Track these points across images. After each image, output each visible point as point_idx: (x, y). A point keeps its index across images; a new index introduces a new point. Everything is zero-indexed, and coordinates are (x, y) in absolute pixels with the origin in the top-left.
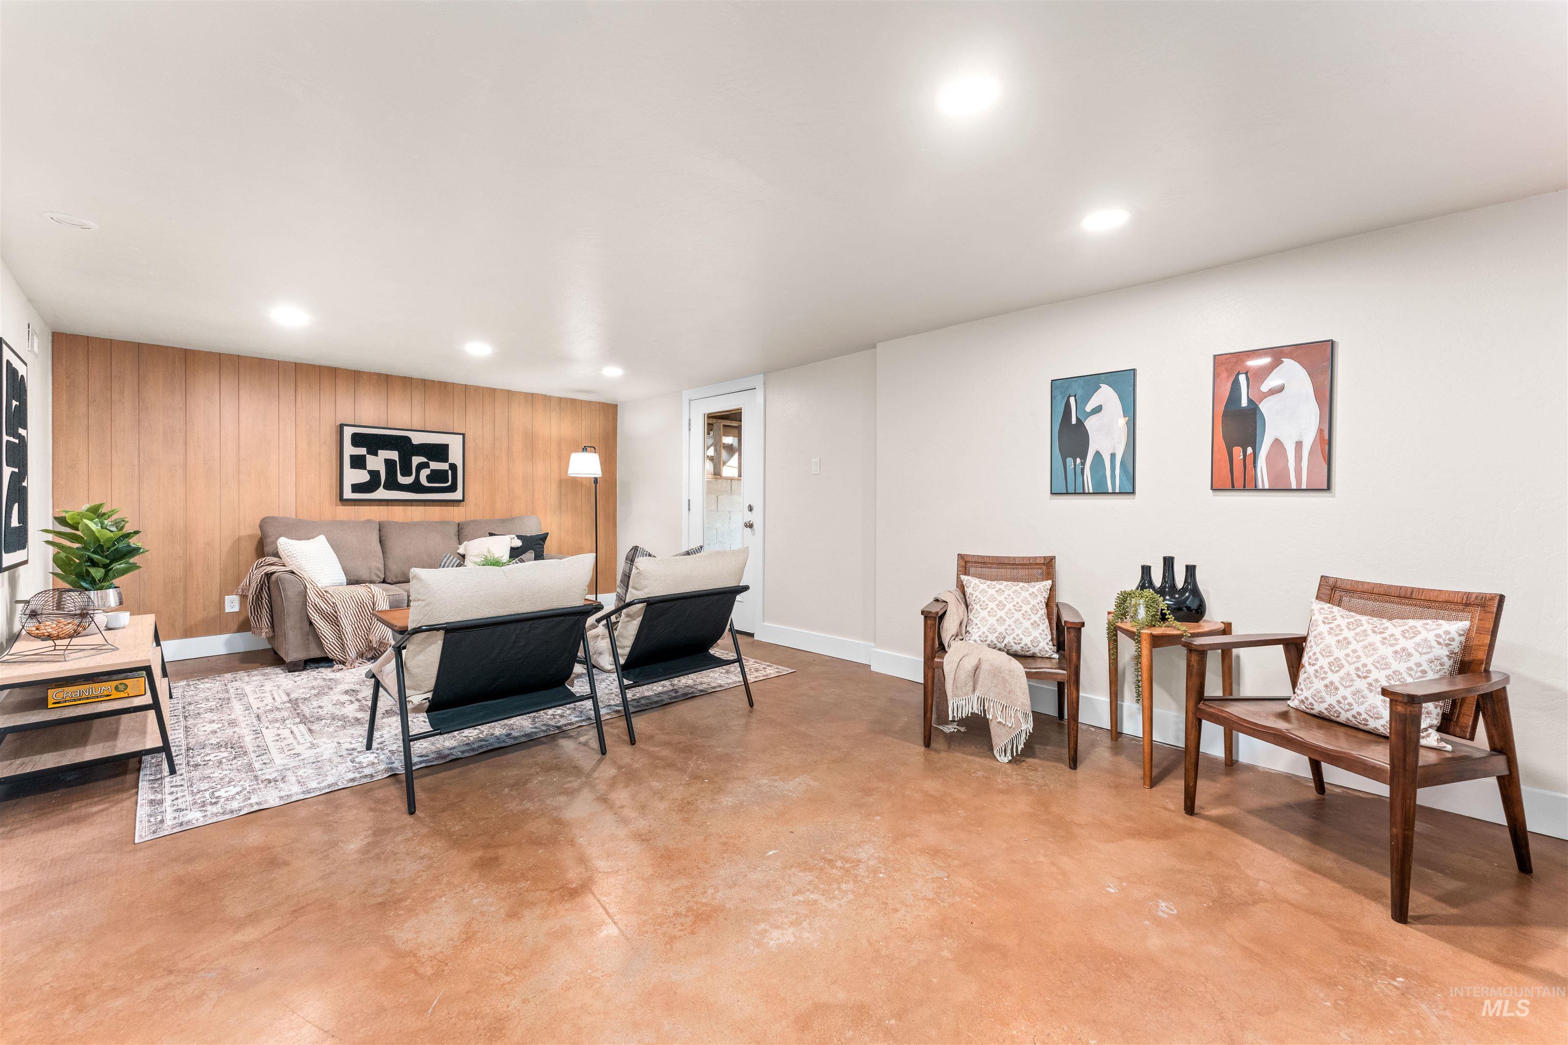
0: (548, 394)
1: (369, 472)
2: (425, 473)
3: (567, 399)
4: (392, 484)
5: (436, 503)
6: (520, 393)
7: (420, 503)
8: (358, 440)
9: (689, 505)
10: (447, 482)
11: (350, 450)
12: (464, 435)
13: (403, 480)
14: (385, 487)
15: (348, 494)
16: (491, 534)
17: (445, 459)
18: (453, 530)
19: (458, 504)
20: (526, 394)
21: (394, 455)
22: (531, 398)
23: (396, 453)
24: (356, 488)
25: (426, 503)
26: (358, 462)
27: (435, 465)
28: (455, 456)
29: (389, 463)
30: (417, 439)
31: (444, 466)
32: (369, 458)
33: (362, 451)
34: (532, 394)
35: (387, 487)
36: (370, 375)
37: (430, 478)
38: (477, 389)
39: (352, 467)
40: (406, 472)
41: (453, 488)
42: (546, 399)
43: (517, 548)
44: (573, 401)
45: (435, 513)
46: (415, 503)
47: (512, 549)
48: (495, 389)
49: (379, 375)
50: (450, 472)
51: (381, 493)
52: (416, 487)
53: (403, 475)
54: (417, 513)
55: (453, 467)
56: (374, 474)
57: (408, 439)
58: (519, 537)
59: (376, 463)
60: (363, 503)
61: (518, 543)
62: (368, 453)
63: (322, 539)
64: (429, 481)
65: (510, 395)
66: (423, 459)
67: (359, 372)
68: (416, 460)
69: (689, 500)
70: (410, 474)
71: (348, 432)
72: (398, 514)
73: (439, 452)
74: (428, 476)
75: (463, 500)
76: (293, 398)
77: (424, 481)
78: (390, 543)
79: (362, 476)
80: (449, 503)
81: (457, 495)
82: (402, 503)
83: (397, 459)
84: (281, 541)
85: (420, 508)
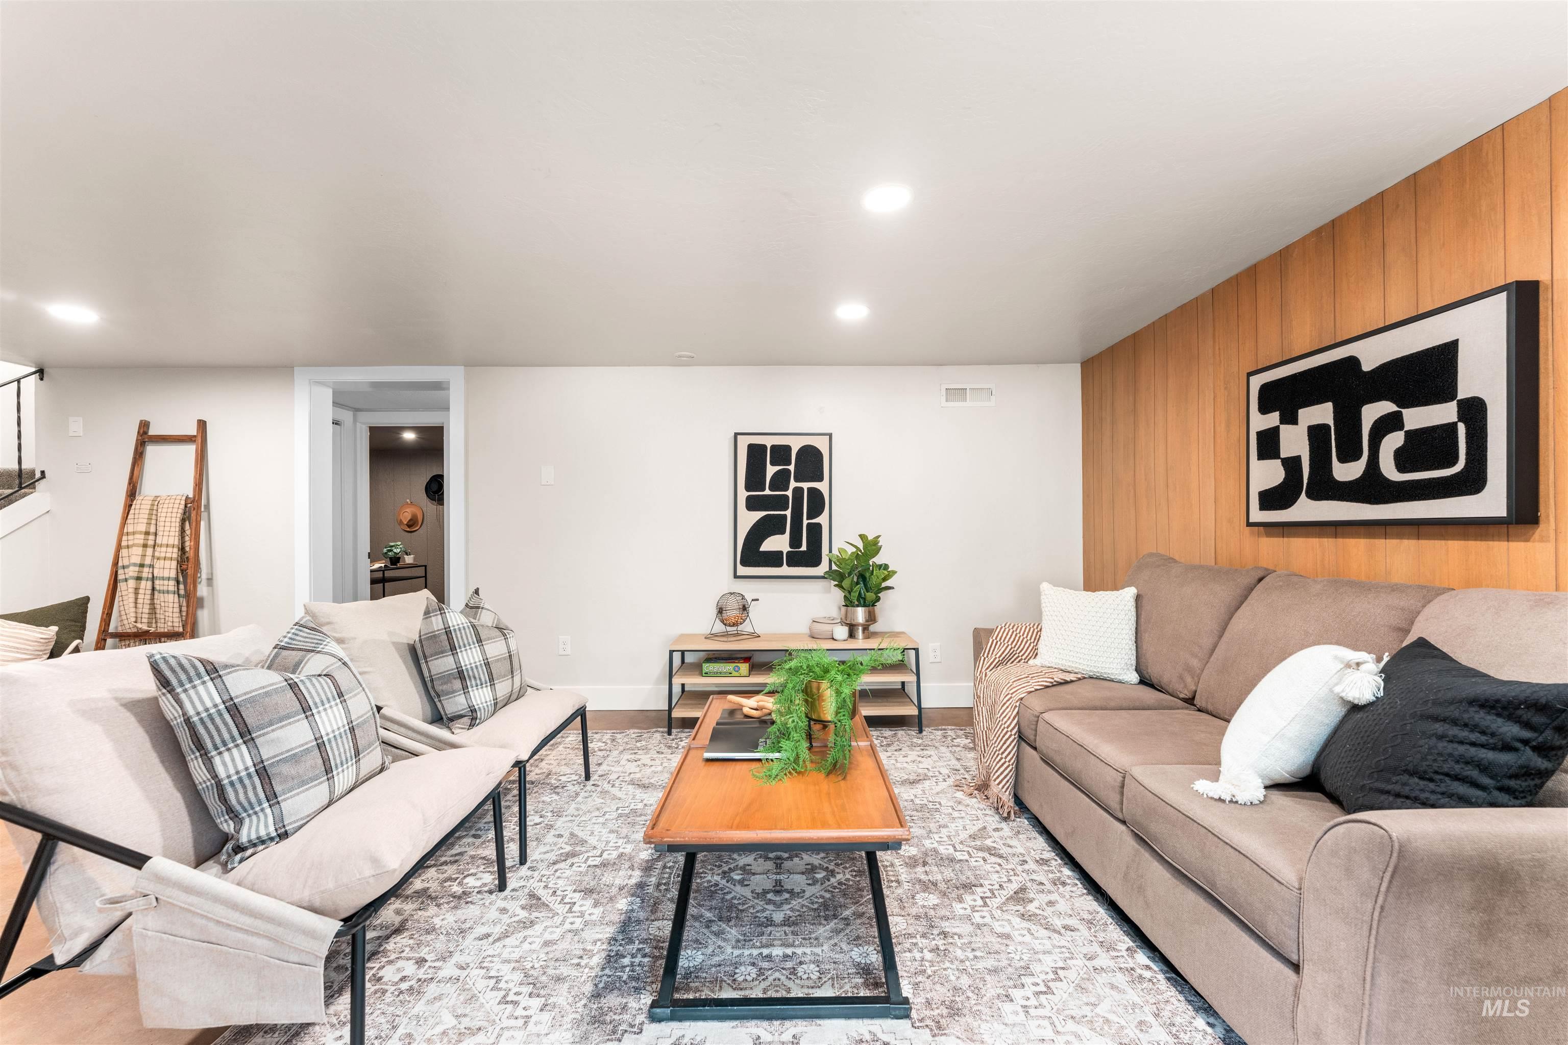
1: (1286, 461)
2: (1393, 441)
4: (1327, 485)
5: (1451, 529)
7: (1407, 529)
8: (1269, 396)
10: (1457, 460)
11: (1261, 422)
13: (1344, 471)
14: (1309, 494)
15: (1257, 513)
17: (1448, 393)
21: (1324, 414)
23: (1329, 407)
24: (1271, 499)
25: (1424, 529)
26: (1268, 444)
27: (1419, 417)
29: (1317, 434)
30: (1370, 355)
31: (1443, 413)
32: (1285, 430)
33: (1273, 419)
35: (1316, 494)
37: (1403, 460)
39: (1262, 456)
40: (1349, 454)
41: (1475, 481)
46: (1395, 529)
50: (1461, 427)
51: (1306, 508)
52: (1369, 487)
53: (1343, 459)
55: (1473, 408)
56: (1292, 465)
57: (1348, 365)
59: (1295, 438)
62: (1283, 421)
63: (1128, 593)
64: (1401, 468)
66: (1386, 407)
68: (1371, 413)
70: (1357, 456)
71: (1256, 382)
73: (1434, 372)
74: (1398, 453)
77: (1389, 469)
79: (1273, 474)
81: (1490, 500)
82: (1362, 529)
83: (1331, 423)
84: (1045, 587)
85: (1406, 542)
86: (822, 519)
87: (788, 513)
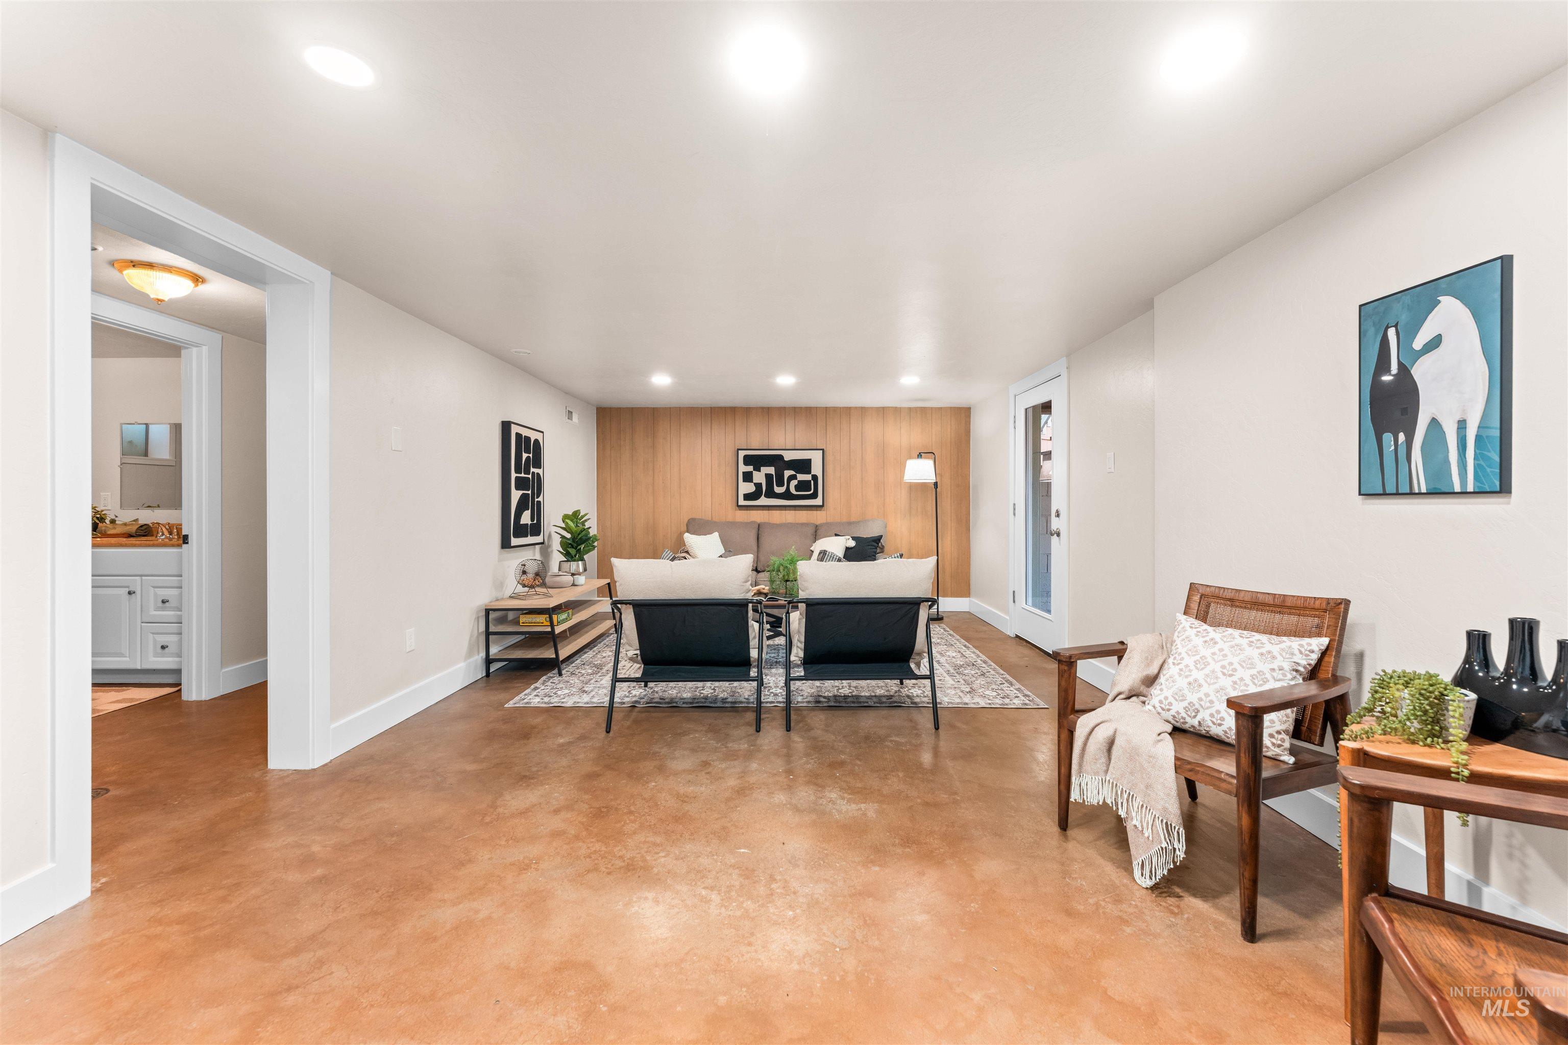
0: (898, 406)
1: (755, 484)
2: (794, 483)
3: (916, 409)
4: (771, 494)
5: (803, 508)
6: (872, 408)
7: (792, 508)
8: (748, 460)
9: (1014, 509)
10: (810, 490)
11: (743, 468)
12: (823, 450)
13: (779, 490)
14: (766, 496)
15: (742, 502)
16: (836, 535)
17: (809, 472)
18: (811, 531)
19: (820, 509)
20: (878, 409)
21: (771, 470)
22: (883, 412)
23: (773, 468)
24: (747, 497)
25: (796, 508)
26: (748, 477)
27: (801, 477)
28: (816, 469)
29: (768, 476)
30: (788, 456)
31: (808, 477)
32: (755, 473)
33: (750, 468)
34: (883, 408)
35: (767, 496)
36: (756, 408)
37: (797, 488)
38: (835, 410)
39: (744, 481)
40: (780, 484)
41: (814, 496)
42: (897, 411)
43: (852, 548)
44: (923, 410)
45: (802, 517)
46: (788, 508)
47: (847, 549)
48: (849, 409)
49: (763, 408)
50: (812, 482)
51: (763, 501)
52: (787, 495)
53: (778, 486)
54: (790, 517)
55: (815, 478)
56: (758, 486)
57: (780, 457)
58: (854, 538)
59: (759, 477)
60: (754, 508)
61: (852, 544)
62: (755, 470)
63: (716, 534)
64: (797, 491)
65: (863, 411)
66: (792, 472)
67: (750, 408)
68: (788, 473)
69: (1014, 504)
70: (783, 485)
71: (742, 454)
72: (777, 517)
73: (804, 466)
74: (796, 486)
75: (823, 506)
76: (709, 433)
77: (793, 490)
78: (762, 540)
79: (749, 488)
80: (813, 508)
81: (818, 501)
82: (778, 508)
83: (774, 473)
84: (687, 535)
85: (791, 512)
86: (540, 499)
87: (530, 492)
